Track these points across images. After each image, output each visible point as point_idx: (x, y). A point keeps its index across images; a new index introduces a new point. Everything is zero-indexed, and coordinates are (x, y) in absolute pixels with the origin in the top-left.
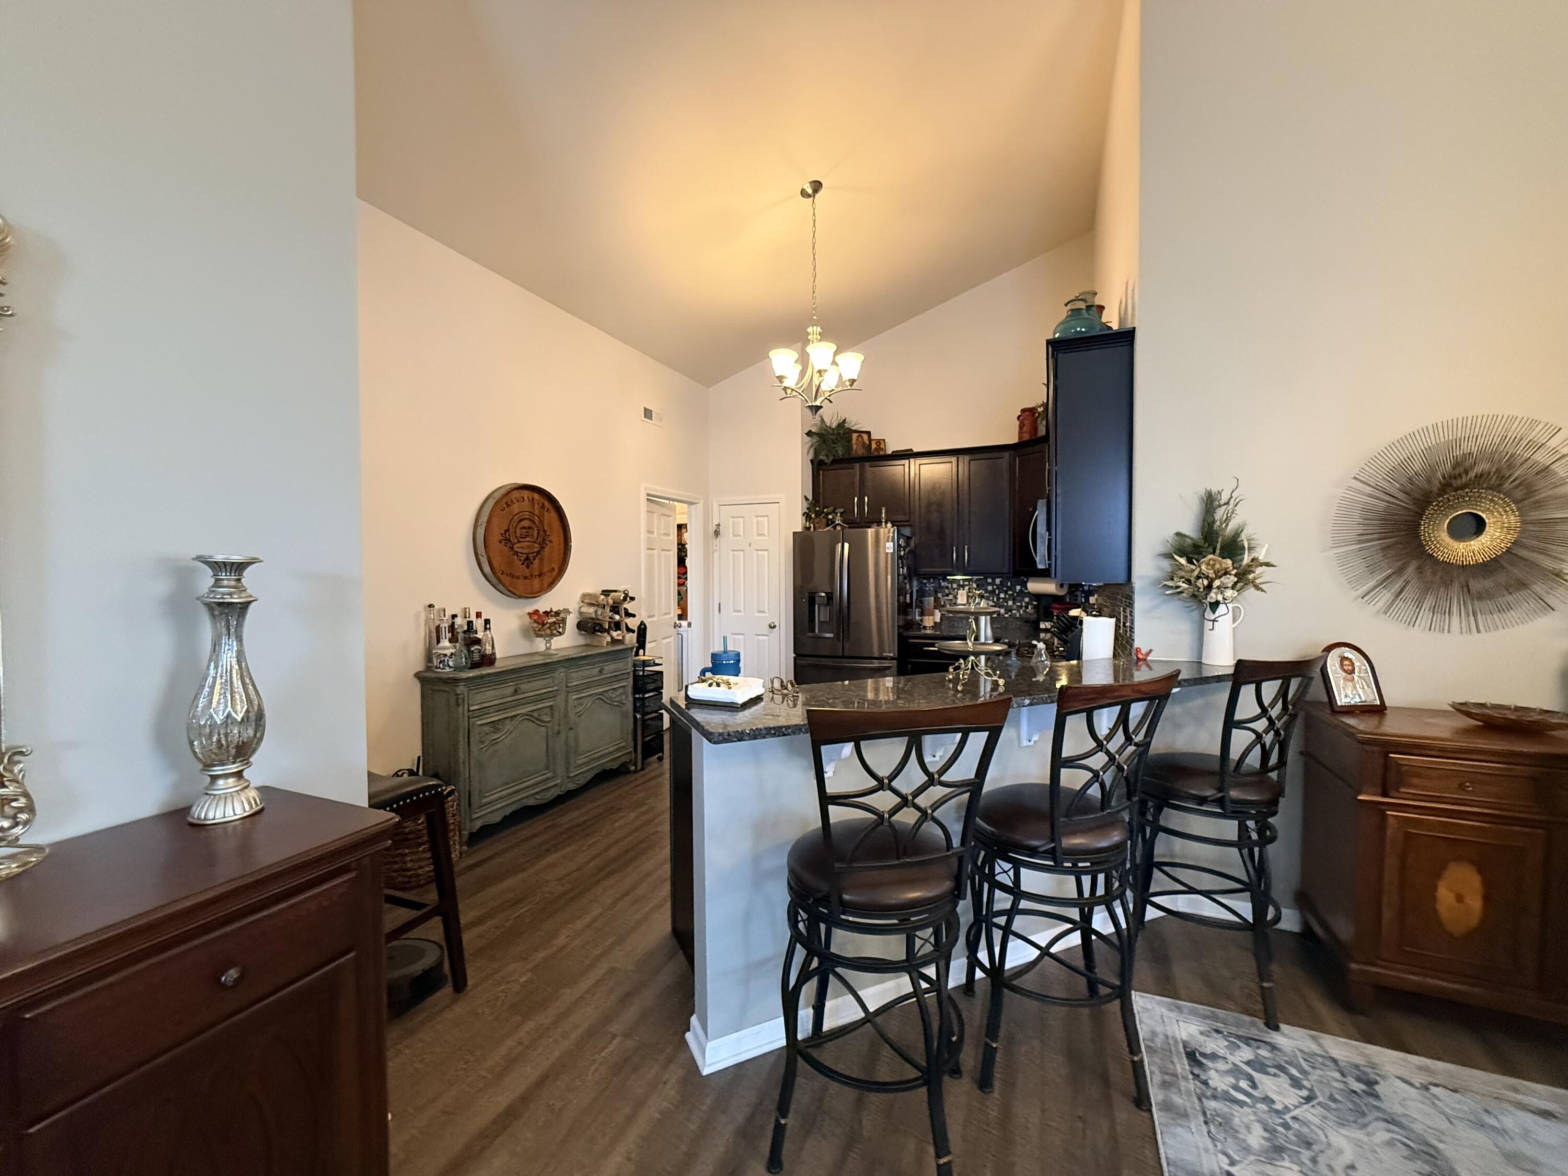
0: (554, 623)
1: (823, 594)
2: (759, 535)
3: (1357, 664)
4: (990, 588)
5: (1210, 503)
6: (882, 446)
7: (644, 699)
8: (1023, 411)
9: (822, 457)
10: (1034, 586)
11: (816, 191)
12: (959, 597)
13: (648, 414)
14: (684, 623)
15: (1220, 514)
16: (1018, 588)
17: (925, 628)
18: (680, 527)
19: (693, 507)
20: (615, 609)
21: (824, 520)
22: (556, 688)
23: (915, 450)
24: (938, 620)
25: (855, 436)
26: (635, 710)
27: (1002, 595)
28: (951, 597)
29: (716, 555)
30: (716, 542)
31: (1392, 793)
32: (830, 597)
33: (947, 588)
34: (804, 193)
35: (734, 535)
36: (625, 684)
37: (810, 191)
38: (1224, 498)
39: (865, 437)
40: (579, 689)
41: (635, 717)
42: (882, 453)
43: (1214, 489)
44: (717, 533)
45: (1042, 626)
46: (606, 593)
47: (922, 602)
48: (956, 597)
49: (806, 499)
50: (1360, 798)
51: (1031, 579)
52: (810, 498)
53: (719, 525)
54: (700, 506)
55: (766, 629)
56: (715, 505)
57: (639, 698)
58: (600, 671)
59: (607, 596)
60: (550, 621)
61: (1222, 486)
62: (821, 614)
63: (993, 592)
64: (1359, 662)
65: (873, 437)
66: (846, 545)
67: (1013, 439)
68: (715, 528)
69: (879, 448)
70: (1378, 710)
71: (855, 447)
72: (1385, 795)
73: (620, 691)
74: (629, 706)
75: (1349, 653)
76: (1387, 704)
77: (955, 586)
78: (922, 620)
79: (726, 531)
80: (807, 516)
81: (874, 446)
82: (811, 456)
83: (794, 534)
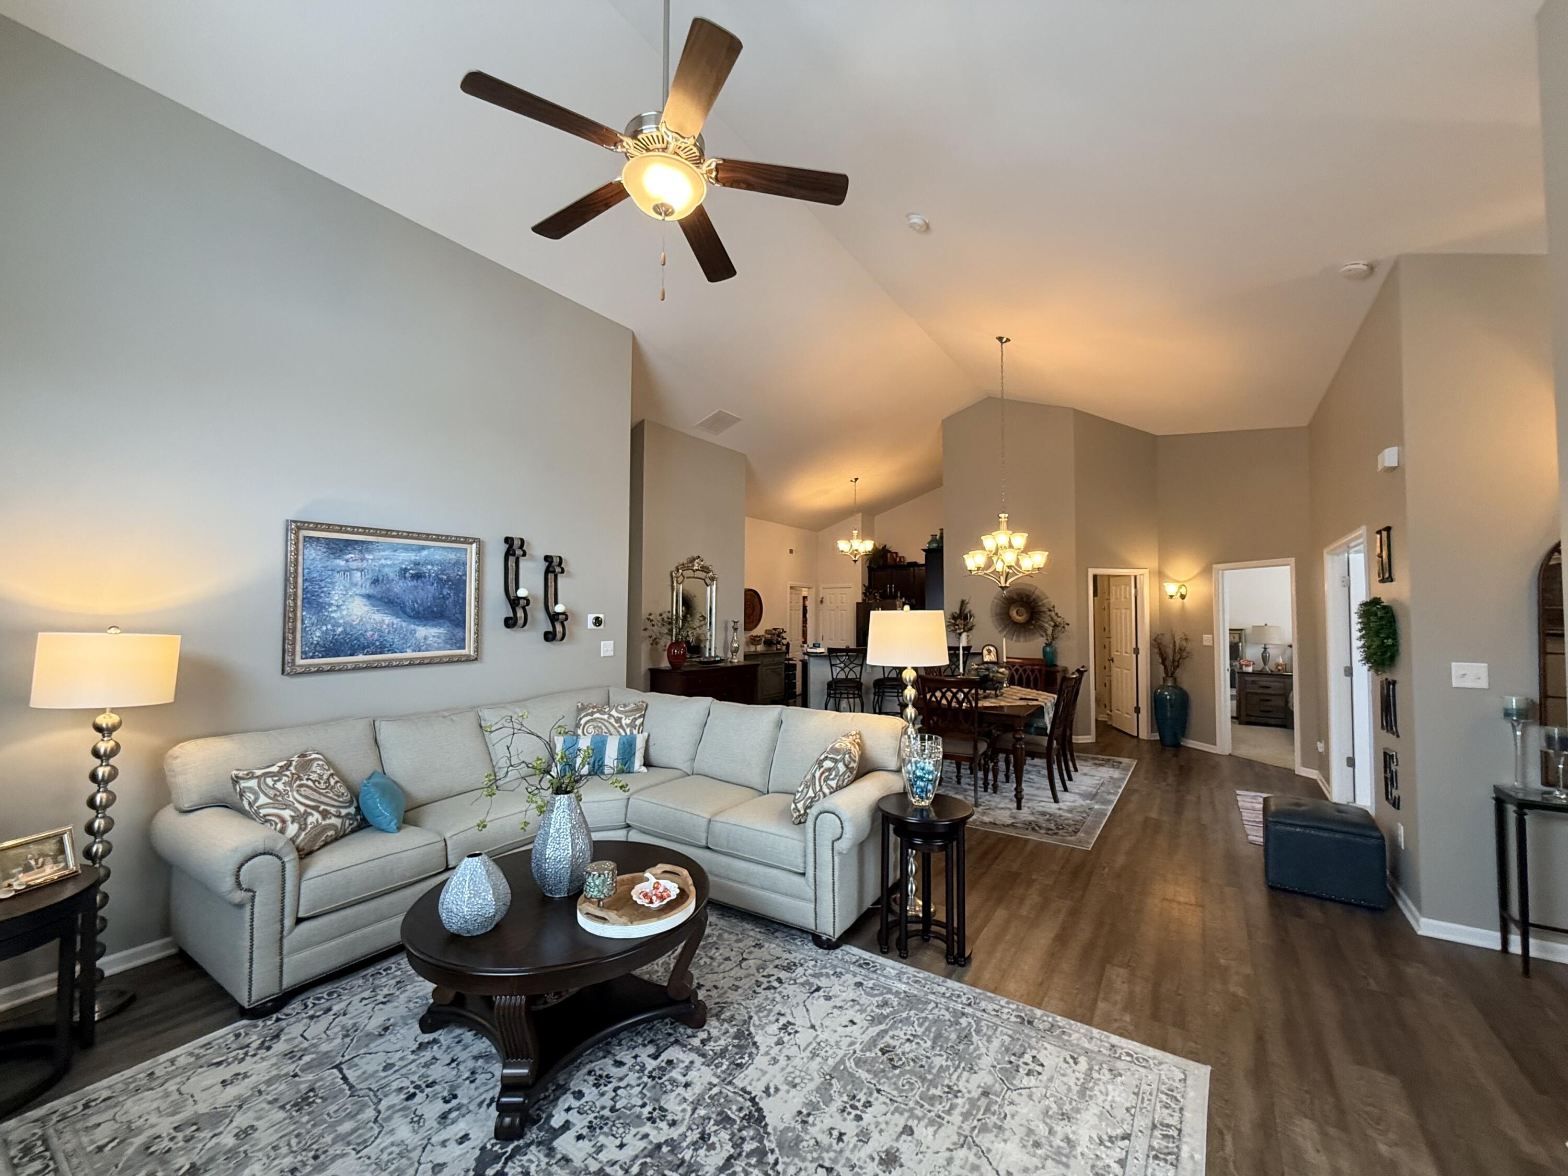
2: (842, 603)
3: (992, 650)
5: (963, 602)
6: (902, 559)
7: (789, 674)
9: (874, 568)
11: (856, 480)
13: (791, 551)
14: (805, 645)
18: (805, 598)
19: (810, 589)
20: (779, 636)
21: (873, 597)
23: (918, 561)
25: (889, 555)
26: (786, 679)
29: (821, 612)
30: (821, 605)
34: (851, 481)
35: (830, 603)
36: (781, 667)
37: (854, 481)
38: (966, 602)
39: (895, 555)
40: (766, 666)
41: (785, 681)
42: (902, 564)
44: (822, 602)
46: (775, 629)
49: (864, 585)
52: (867, 584)
54: (814, 589)
56: (821, 589)
58: (774, 660)
59: (775, 631)
60: (757, 639)
61: (966, 598)
65: (898, 555)
68: (821, 598)
69: (900, 561)
71: (889, 560)
73: (779, 669)
74: (783, 676)
75: (991, 647)
79: (826, 601)
80: (864, 594)
81: (898, 560)
82: (867, 567)
83: (858, 604)
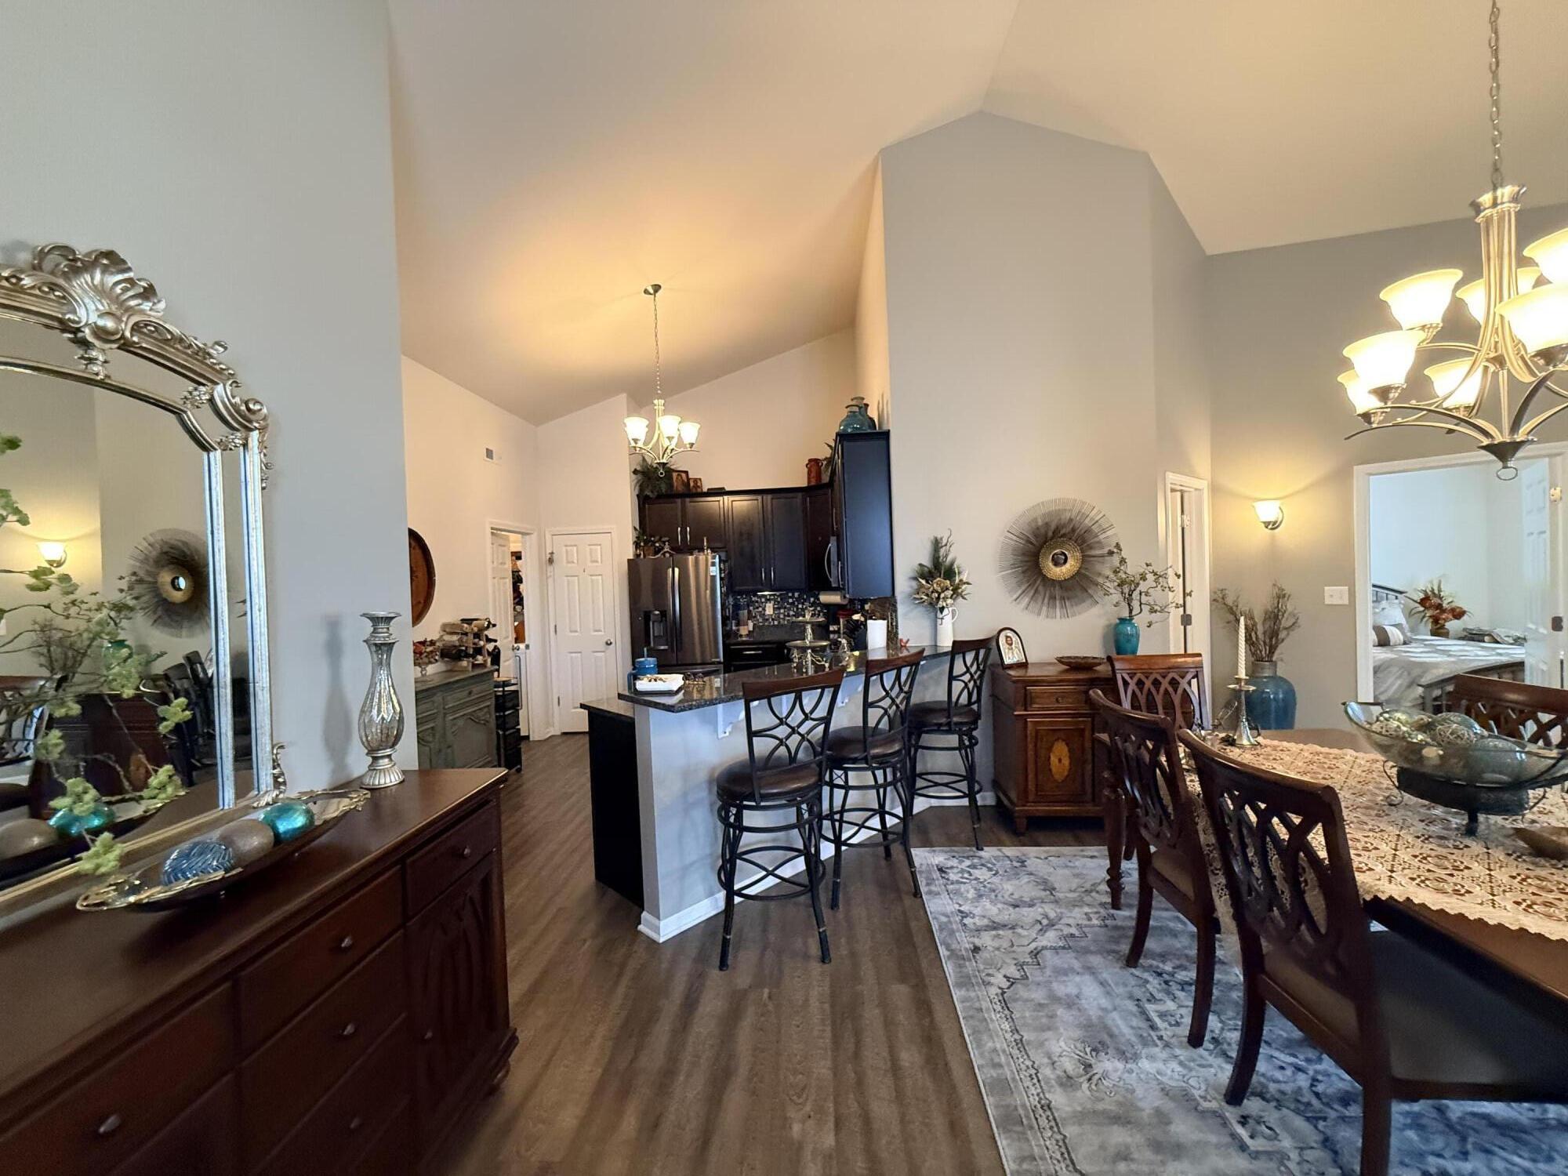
0: (432, 652)
1: (657, 612)
2: (593, 562)
3: (1014, 639)
4: (790, 601)
5: (937, 545)
6: (699, 484)
7: (505, 716)
8: (810, 460)
9: (648, 493)
10: (826, 598)
11: (656, 291)
12: (767, 609)
13: (489, 454)
14: (522, 646)
15: (942, 552)
16: (812, 599)
17: (741, 636)
18: (517, 556)
19: (528, 537)
20: (477, 636)
21: (652, 548)
22: (435, 711)
23: (727, 489)
24: (751, 629)
25: (675, 475)
26: (498, 727)
27: (800, 606)
28: (760, 609)
29: (550, 581)
30: (550, 568)
31: (1029, 709)
32: (664, 614)
33: (757, 602)
34: (646, 292)
35: (568, 562)
36: (488, 703)
37: (652, 291)
38: (944, 542)
39: (684, 475)
40: (455, 709)
41: (498, 734)
42: (699, 490)
43: (939, 537)
44: (551, 561)
45: (831, 629)
46: (469, 621)
47: (737, 615)
48: (764, 609)
49: (635, 529)
50: (1016, 713)
51: (821, 593)
52: (638, 527)
53: (552, 553)
54: (534, 537)
55: (603, 646)
56: (548, 537)
57: (500, 716)
58: (470, 693)
59: (470, 624)
60: (428, 650)
61: (943, 535)
62: (656, 629)
63: (793, 603)
64: (1015, 638)
65: (690, 477)
66: (677, 570)
67: (803, 483)
68: (548, 556)
69: (696, 486)
70: (1024, 665)
71: (675, 484)
72: (1026, 710)
73: (486, 710)
74: (493, 723)
75: (1010, 633)
76: (1029, 661)
77: (763, 600)
78: (738, 630)
79: (560, 559)
80: (637, 545)
81: (692, 484)
82: (637, 492)
83: (629, 560)
